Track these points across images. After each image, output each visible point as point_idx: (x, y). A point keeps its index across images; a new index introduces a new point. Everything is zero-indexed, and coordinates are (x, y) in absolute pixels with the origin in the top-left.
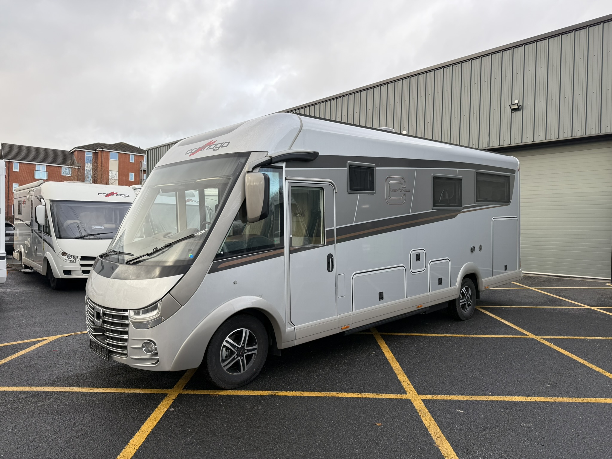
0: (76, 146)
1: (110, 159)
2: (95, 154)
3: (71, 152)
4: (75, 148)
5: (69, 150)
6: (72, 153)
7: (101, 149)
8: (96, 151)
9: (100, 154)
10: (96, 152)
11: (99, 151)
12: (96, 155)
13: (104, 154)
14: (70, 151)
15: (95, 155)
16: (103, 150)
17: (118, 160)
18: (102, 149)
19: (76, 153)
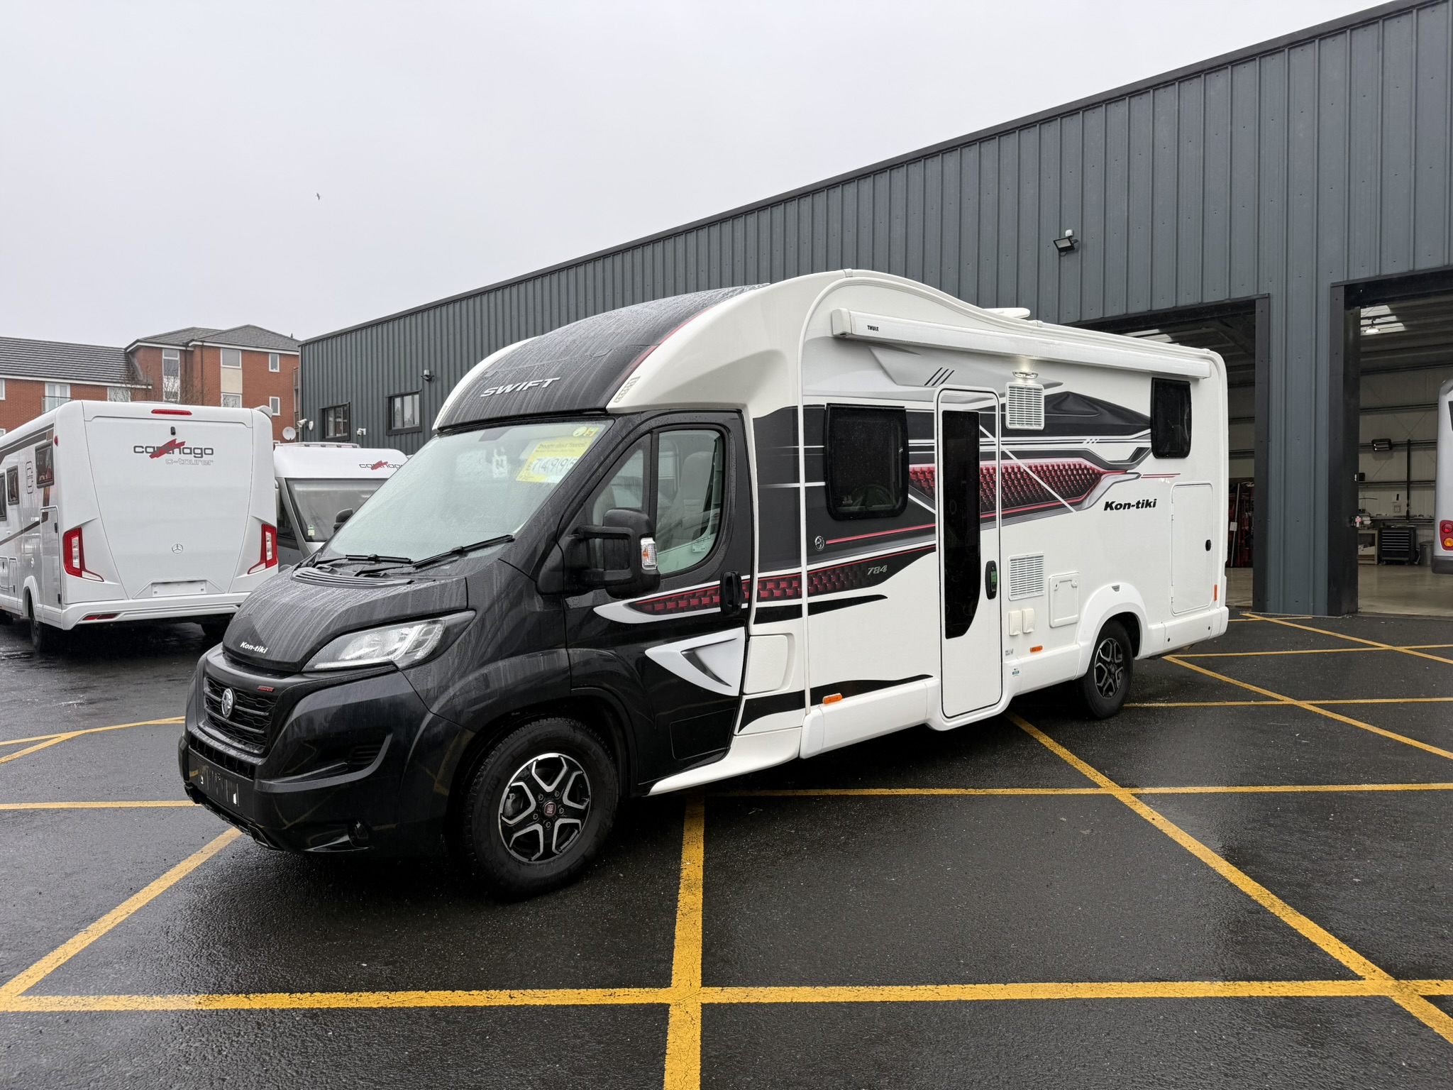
0: (140, 337)
1: (222, 365)
2: (187, 354)
3: (128, 351)
4: (138, 341)
5: (124, 347)
6: (132, 353)
7: (200, 344)
8: (188, 346)
9: (198, 352)
10: (188, 349)
11: (195, 346)
12: (188, 357)
13: (205, 352)
14: (126, 349)
15: (185, 357)
17: (240, 367)
18: (203, 341)
19: (140, 354)
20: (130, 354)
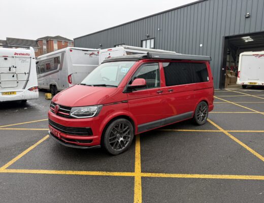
1: (54, 44)
2: (47, 41)
4: (38, 39)
9: (49, 41)
16: (51, 39)
17: (57, 44)
19: (39, 41)
20: (37, 41)
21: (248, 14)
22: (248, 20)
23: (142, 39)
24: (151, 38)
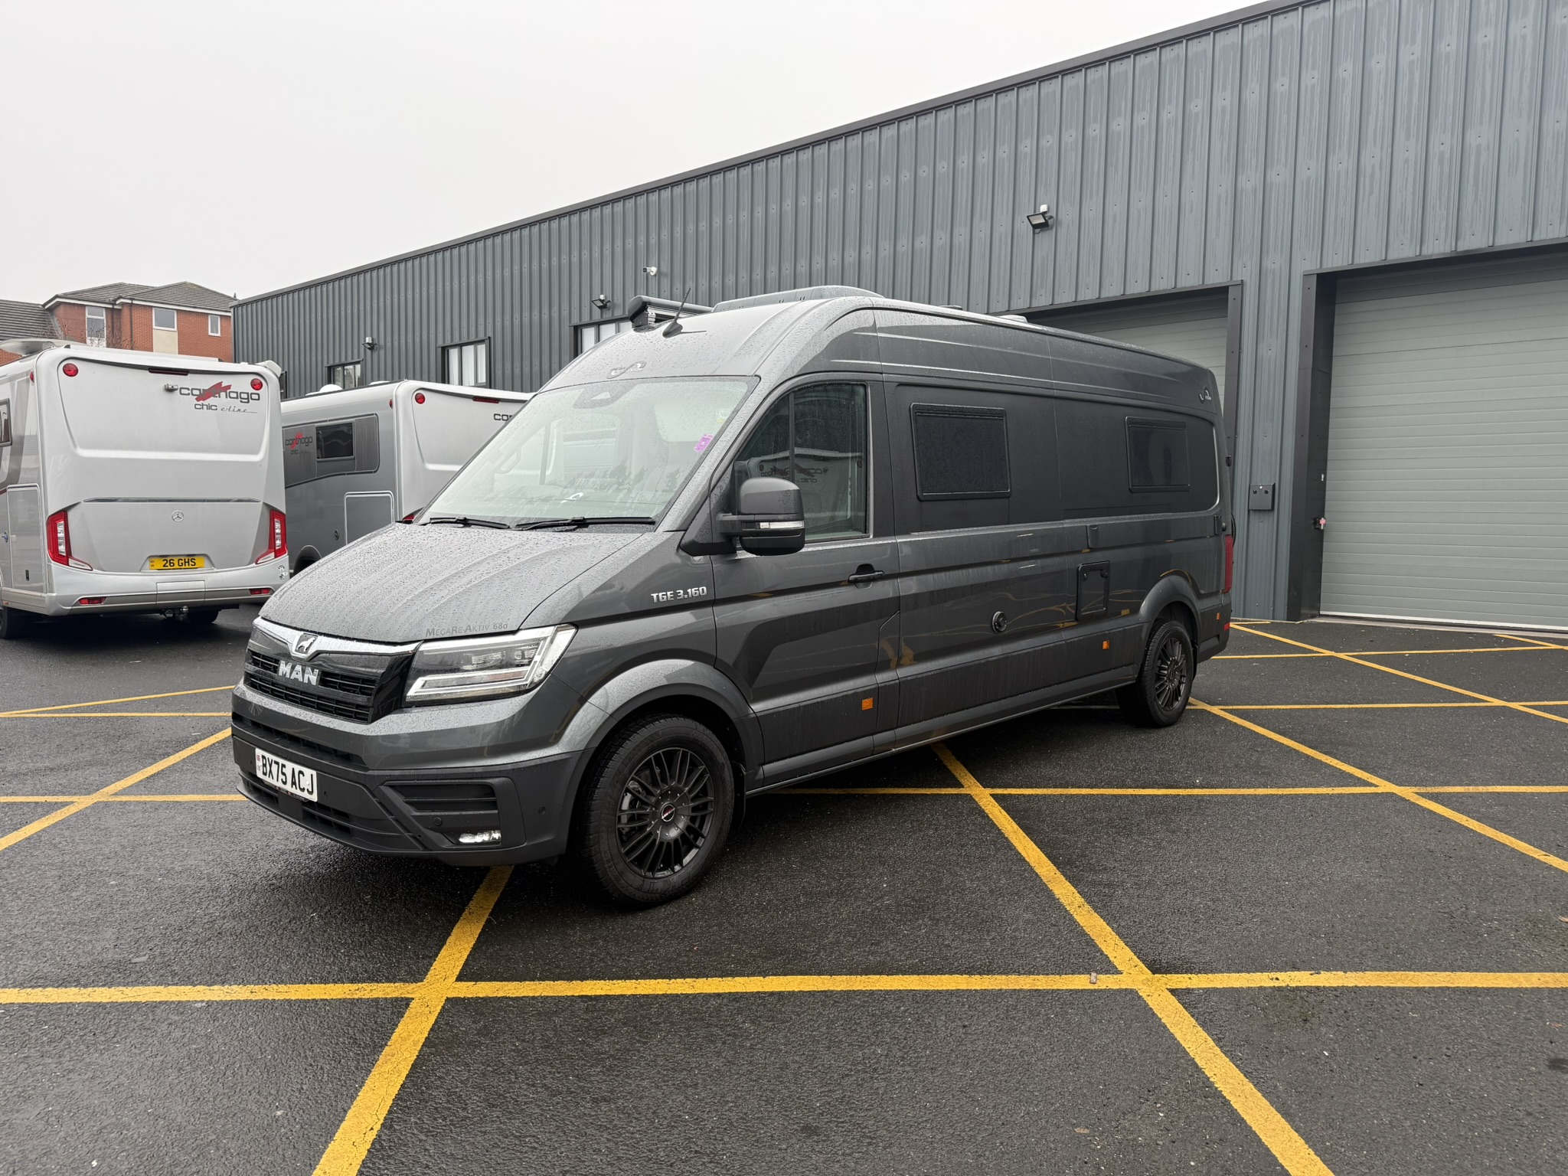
0: (59, 293)
1: (154, 327)
2: (114, 313)
3: (47, 307)
4: (57, 296)
5: (42, 303)
6: (51, 310)
7: (129, 301)
8: (115, 304)
9: (126, 312)
10: (116, 307)
11: (123, 304)
12: (115, 316)
13: (136, 314)
14: (44, 305)
15: (112, 316)
16: (135, 302)
17: (176, 329)
18: (132, 299)
21: (1043, 208)
22: (1045, 238)
23: (576, 321)
24: (618, 313)
